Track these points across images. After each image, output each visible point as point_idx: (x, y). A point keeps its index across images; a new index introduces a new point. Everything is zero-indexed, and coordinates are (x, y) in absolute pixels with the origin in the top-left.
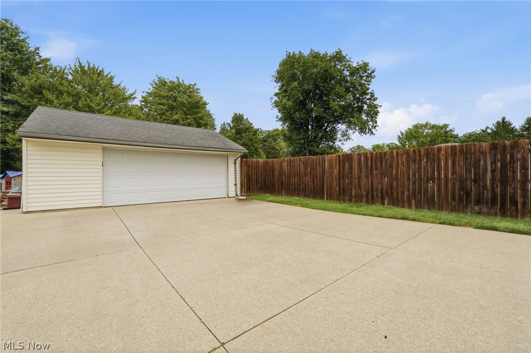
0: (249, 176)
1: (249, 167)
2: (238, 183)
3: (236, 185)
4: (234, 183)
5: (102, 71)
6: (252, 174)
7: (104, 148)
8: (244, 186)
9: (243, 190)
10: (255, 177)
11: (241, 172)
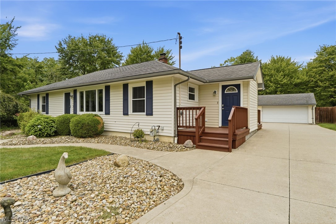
0: (321, 115)
1: (321, 111)
2: (314, 117)
3: (313, 118)
4: (312, 117)
5: (284, 58)
6: (323, 114)
7: (262, 107)
8: (318, 119)
9: (317, 121)
10: (326, 115)
11: (316, 113)
